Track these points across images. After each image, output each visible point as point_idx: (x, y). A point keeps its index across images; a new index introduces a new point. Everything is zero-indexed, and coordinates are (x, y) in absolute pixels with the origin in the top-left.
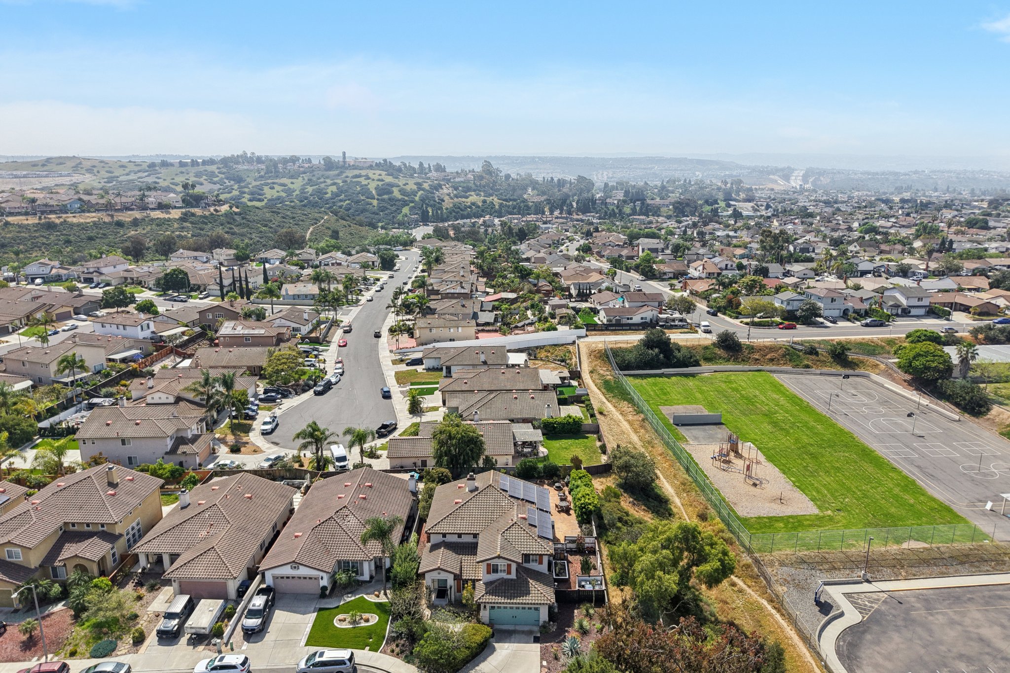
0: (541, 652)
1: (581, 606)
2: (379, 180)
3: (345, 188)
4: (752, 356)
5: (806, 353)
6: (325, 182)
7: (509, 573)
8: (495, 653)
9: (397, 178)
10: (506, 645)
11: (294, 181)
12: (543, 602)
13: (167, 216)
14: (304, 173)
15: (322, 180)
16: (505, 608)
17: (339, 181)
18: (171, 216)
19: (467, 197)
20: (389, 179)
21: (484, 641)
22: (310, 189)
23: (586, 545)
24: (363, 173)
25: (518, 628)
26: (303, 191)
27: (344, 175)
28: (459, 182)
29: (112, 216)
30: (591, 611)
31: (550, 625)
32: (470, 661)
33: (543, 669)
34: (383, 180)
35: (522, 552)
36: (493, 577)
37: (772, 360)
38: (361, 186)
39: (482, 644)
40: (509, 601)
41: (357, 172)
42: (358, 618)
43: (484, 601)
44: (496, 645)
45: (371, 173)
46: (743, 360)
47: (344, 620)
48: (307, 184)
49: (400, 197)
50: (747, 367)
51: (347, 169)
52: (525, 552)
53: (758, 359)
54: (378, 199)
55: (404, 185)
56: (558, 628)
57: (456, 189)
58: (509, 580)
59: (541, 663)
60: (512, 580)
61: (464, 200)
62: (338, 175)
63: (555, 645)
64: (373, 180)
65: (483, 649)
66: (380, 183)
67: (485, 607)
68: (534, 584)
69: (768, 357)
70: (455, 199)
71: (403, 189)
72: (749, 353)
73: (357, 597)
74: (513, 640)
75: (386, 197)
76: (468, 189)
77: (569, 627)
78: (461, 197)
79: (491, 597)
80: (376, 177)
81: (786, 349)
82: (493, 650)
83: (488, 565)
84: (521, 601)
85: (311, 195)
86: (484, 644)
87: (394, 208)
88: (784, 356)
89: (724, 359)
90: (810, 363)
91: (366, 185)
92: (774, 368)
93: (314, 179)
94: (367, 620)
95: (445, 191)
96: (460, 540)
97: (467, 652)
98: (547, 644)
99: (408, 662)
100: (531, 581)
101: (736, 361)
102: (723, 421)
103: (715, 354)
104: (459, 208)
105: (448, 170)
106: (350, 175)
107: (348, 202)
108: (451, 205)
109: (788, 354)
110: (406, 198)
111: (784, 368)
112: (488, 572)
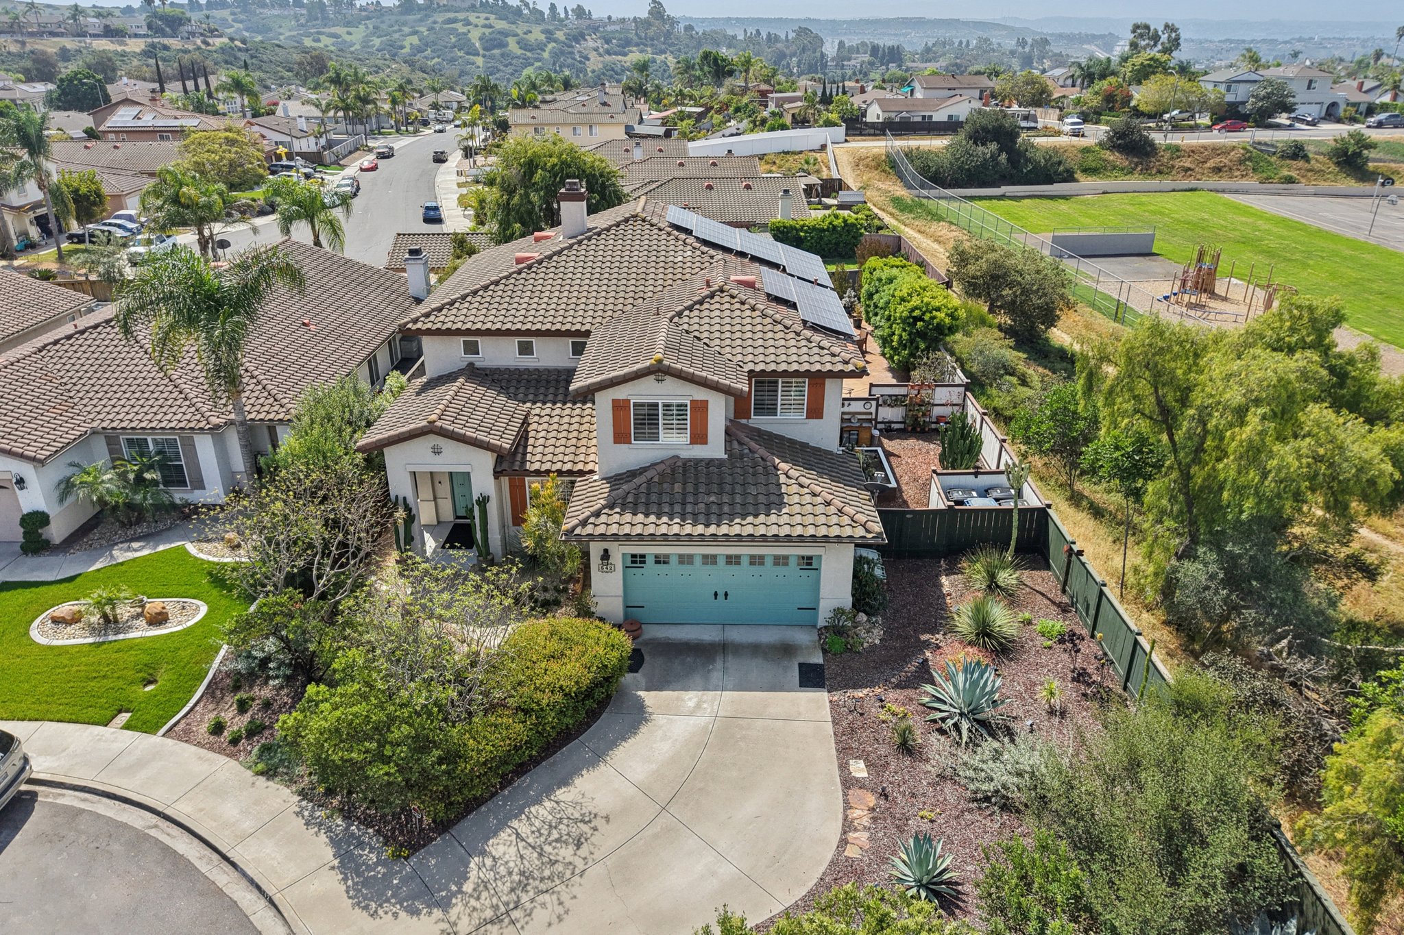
0: (835, 722)
1: (964, 564)
2: (485, 26)
3: (432, 37)
4: (1177, 163)
5: (1284, 156)
6: (400, 30)
7: (699, 437)
8: (644, 729)
9: (513, 23)
10: (691, 698)
11: (351, 30)
12: (835, 531)
13: (119, 49)
14: (368, 18)
15: (396, 28)
16: (685, 560)
17: (422, 29)
18: (127, 49)
19: (625, 55)
20: (501, 25)
21: (596, 685)
22: (377, 42)
23: (937, 411)
24: (461, 16)
25: (737, 635)
26: (366, 44)
27: (431, 20)
28: (612, 32)
29: (23, 43)
30: (1006, 577)
31: (856, 625)
32: (536, 762)
33: (854, 793)
34: (490, 26)
35: (750, 366)
36: (638, 454)
37: (1217, 170)
38: (458, 35)
39: (588, 694)
40: (700, 529)
41: (451, 15)
42: (124, 611)
43: (601, 529)
44: (650, 698)
45: (472, 17)
46: (1160, 172)
47: (75, 619)
48: (373, 34)
49: (519, 52)
50: (1167, 182)
51: (434, 10)
52: (758, 368)
53: (1189, 169)
54: (484, 56)
55: (525, 33)
56: (889, 634)
57: (608, 41)
58: (698, 462)
59: (843, 767)
60: (710, 462)
61: (620, 58)
62: (421, 20)
63: (892, 694)
64: (476, 26)
65: (593, 716)
66: (487, 31)
67: (606, 555)
68: (792, 473)
69: (1210, 164)
70: (607, 57)
71: (523, 39)
72: (1172, 158)
73: (161, 548)
74: (716, 676)
75: (496, 52)
76: (628, 43)
77: (933, 630)
78: (616, 54)
79: (628, 517)
80: (481, 22)
81: (1244, 148)
82: (639, 715)
83: (619, 407)
84: (749, 530)
85: (378, 50)
86: (599, 694)
87: (510, 70)
88: (1241, 162)
89: (1122, 169)
90: (1294, 174)
91: (465, 34)
92: (1224, 183)
93: (384, 26)
94: (159, 619)
95: (591, 44)
96: (527, 362)
97: (519, 729)
98: (860, 693)
99: (269, 773)
100: (784, 466)
101: (1146, 171)
102: (1154, 251)
103: (1105, 160)
104: (613, 70)
105: (594, 16)
106: (440, 20)
107: (436, 60)
108: (601, 66)
109: (1250, 159)
110: (529, 54)
111: (1244, 183)
112: (621, 437)
